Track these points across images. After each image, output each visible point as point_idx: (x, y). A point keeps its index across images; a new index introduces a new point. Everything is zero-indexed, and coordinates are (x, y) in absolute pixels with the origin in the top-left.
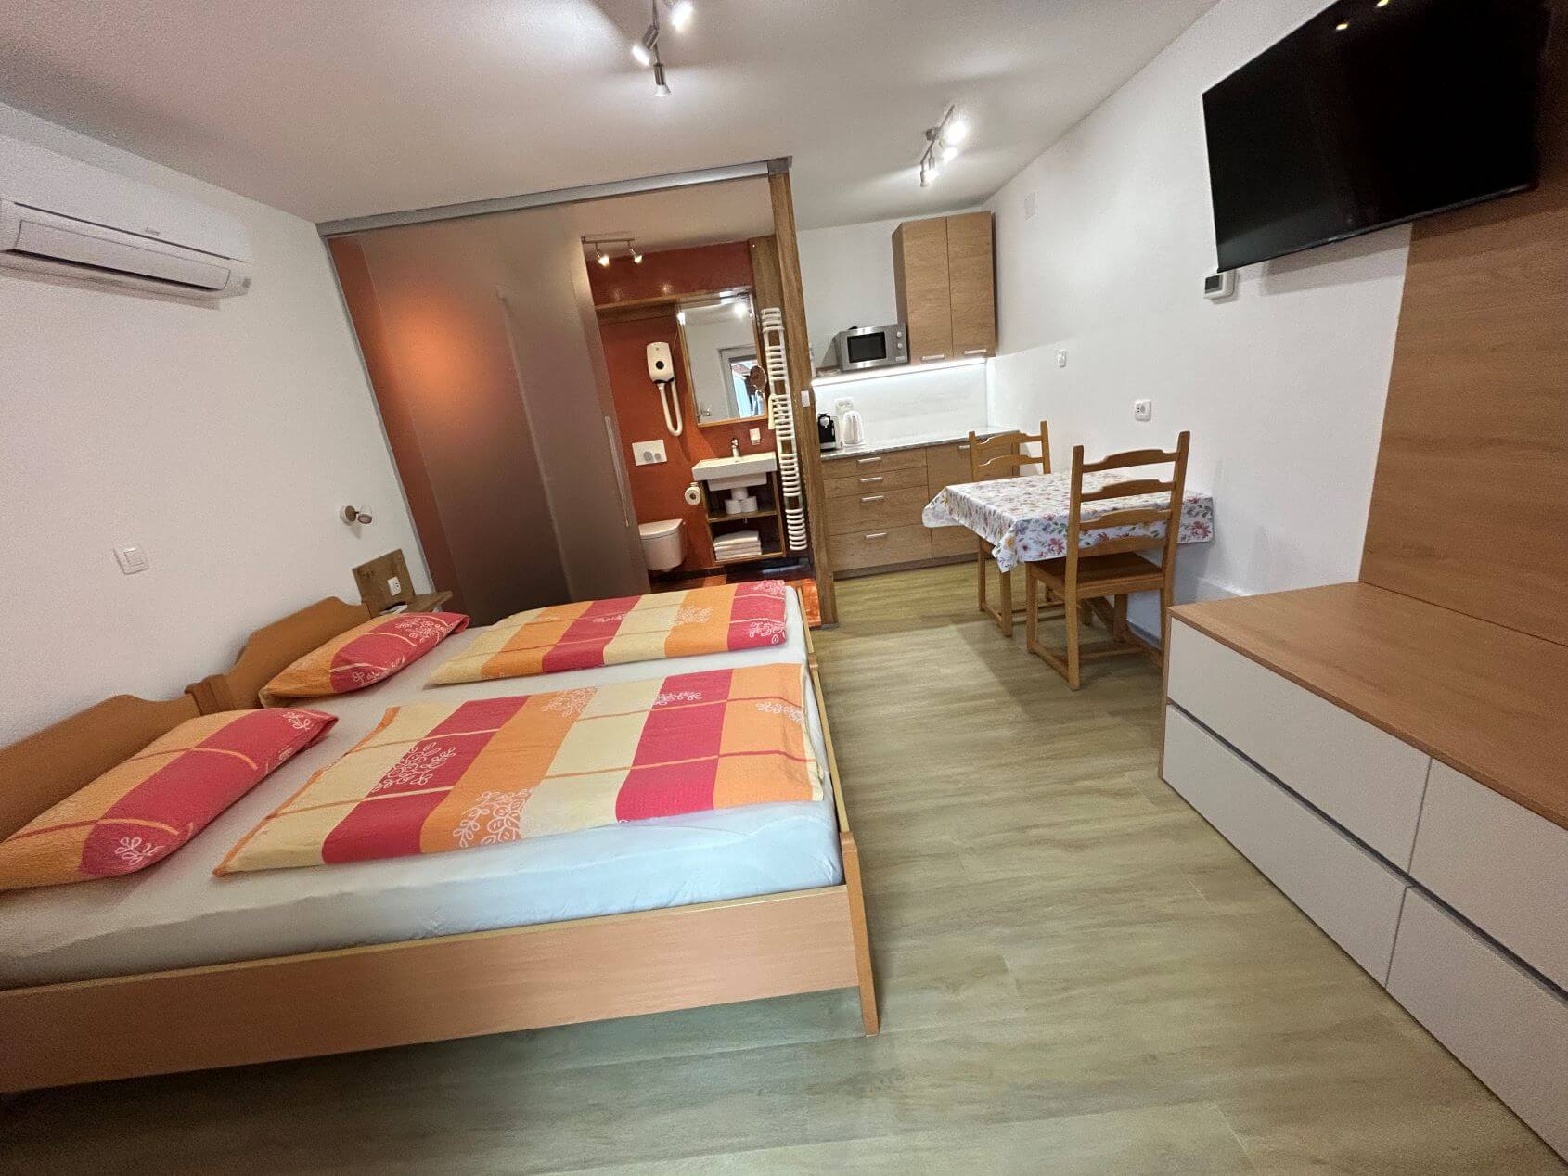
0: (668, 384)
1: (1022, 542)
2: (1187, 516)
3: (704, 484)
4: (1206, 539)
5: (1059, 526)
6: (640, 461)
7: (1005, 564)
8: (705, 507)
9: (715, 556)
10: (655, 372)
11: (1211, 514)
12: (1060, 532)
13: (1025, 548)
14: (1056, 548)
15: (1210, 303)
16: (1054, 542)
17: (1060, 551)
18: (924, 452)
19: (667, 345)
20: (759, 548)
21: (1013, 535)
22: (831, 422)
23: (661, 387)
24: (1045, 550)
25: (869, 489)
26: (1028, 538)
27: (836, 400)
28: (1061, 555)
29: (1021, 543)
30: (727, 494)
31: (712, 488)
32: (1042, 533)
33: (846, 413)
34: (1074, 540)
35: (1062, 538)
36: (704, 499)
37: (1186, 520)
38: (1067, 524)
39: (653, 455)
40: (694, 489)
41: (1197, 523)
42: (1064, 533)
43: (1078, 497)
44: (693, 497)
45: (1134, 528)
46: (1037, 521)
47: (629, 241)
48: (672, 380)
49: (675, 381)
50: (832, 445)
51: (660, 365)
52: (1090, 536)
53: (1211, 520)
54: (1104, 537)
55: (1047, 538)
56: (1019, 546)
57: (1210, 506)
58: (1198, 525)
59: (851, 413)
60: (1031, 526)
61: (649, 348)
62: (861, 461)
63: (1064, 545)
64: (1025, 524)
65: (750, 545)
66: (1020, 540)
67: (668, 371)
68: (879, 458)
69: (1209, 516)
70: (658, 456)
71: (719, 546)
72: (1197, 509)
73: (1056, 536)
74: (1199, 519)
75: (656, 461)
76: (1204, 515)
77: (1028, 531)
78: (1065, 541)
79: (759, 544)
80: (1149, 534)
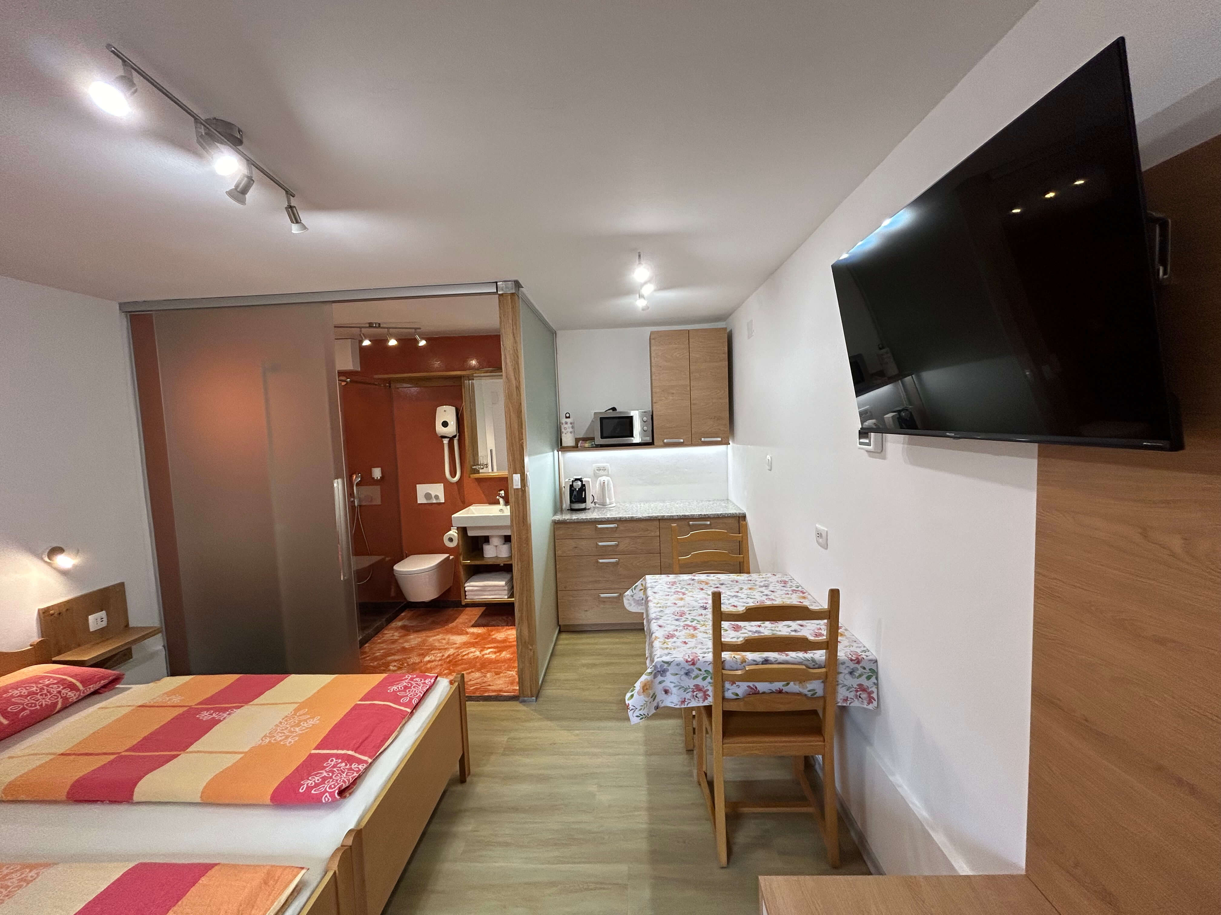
0: (451, 439)
1: (664, 684)
2: (848, 676)
3: (463, 531)
4: (870, 707)
5: (703, 672)
6: (421, 500)
7: (637, 713)
8: (461, 551)
9: (466, 596)
10: (440, 429)
11: (877, 678)
12: (704, 679)
13: (666, 692)
14: (700, 695)
15: (866, 454)
16: (698, 688)
17: (705, 698)
18: (657, 523)
19: (454, 408)
20: (506, 592)
21: (649, 678)
22: (583, 485)
23: (446, 441)
24: (688, 696)
25: (605, 552)
26: (669, 680)
27: (594, 465)
28: (706, 703)
29: (661, 687)
30: (486, 539)
31: (470, 533)
32: (684, 677)
33: (600, 478)
34: (720, 689)
35: (707, 685)
36: (460, 542)
37: (845, 679)
38: (711, 671)
39: (433, 496)
40: (453, 533)
41: (860, 685)
42: (709, 679)
43: (720, 646)
44: (451, 540)
45: (788, 684)
46: (678, 665)
47: (416, 329)
48: (455, 436)
49: (457, 438)
50: (582, 506)
51: (445, 424)
52: (738, 686)
53: (877, 685)
54: (755, 692)
55: (690, 683)
56: (659, 689)
57: (874, 668)
58: (862, 688)
59: (602, 479)
60: (672, 669)
61: (438, 409)
62: (599, 526)
63: (710, 693)
64: (666, 666)
65: (496, 588)
66: (660, 683)
67: (452, 429)
68: (616, 525)
69: (873, 680)
70: (437, 497)
71: (468, 586)
72: (861, 671)
73: (699, 681)
74: (863, 681)
75: (435, 501)
76: (869, 678)
77: (668, 674)
78: (710, 688)
79: (506, 588)
80: (805, 691)
